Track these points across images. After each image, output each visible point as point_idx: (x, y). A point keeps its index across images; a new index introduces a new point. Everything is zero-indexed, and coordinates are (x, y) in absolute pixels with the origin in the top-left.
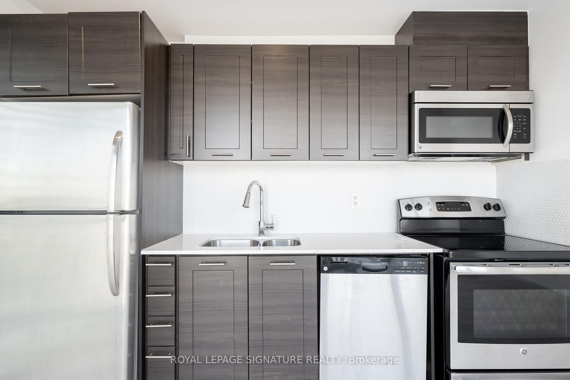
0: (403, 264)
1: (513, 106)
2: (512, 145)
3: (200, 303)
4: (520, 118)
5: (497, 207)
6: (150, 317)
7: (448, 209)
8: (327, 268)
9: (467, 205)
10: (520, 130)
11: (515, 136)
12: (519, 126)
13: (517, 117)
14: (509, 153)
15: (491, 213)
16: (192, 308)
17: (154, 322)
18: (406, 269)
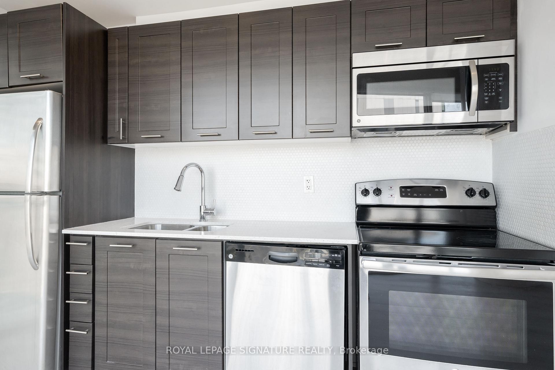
0: (315, 256)
1: (482, 62)
2: (481, 112)
3: (113, 284)
4: (493, 77)
5: (484, 193)
6: (72, 293)
7: (415, 195)
8: (232, 256)
9: (441, 190)
10: (493, 92)
11: (486, 100)
12: (492, 87)
13: (490, 75)
14: (478, 122)
15: (477, 201)
16: (107, 288)
17: (76, 298)
18: (318, 262)
